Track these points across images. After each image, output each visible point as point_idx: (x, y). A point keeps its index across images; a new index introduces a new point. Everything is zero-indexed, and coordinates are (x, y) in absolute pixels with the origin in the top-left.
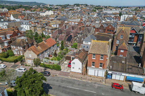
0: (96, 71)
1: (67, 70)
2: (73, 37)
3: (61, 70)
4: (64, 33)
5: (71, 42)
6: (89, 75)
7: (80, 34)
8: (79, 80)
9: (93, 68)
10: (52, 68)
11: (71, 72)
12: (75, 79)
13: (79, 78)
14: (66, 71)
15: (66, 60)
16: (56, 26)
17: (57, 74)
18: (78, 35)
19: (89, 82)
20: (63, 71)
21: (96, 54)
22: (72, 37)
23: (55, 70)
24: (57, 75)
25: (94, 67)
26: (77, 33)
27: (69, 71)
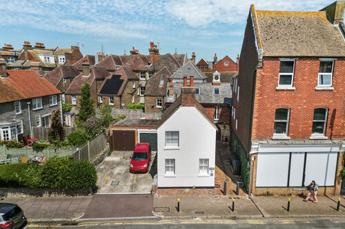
0: (298, 160)
1: (133, 187)
2: (126, 80)
3: (95, 189)
4: (91, 72)
5: (120, 96)
6: (260, 191)
7: (147, 74)
8: (228, 222)
9: (283, 143)
10: (36, 179)
11: (155, 189)
12: (198, 220)
13: (220, 213)
14: (126, 190)
15: (112, 149)
16: (56, 61)
17: (73, 213)
18: (141, 79)
19: (286, 222)
20: (112, 190)
21: (301, 58)
22: (123, 81)
23: (62, 196)
24: (77, 219)
25: (284, 136)
26: (137, 71)
27: (144, 189)
